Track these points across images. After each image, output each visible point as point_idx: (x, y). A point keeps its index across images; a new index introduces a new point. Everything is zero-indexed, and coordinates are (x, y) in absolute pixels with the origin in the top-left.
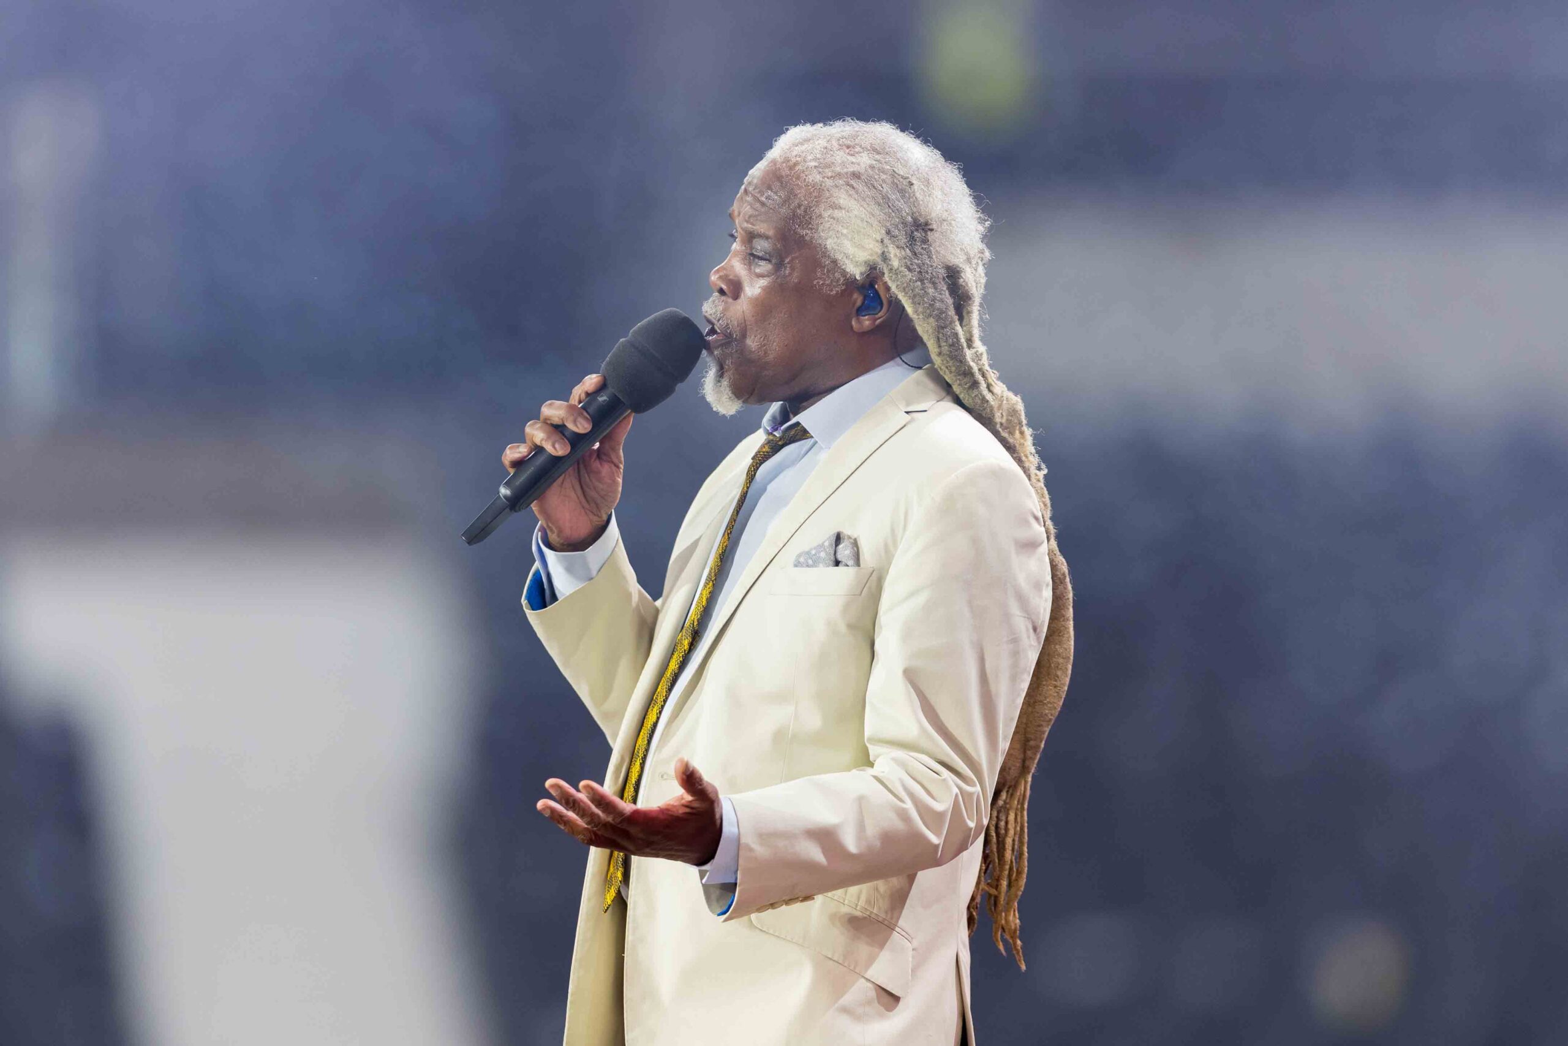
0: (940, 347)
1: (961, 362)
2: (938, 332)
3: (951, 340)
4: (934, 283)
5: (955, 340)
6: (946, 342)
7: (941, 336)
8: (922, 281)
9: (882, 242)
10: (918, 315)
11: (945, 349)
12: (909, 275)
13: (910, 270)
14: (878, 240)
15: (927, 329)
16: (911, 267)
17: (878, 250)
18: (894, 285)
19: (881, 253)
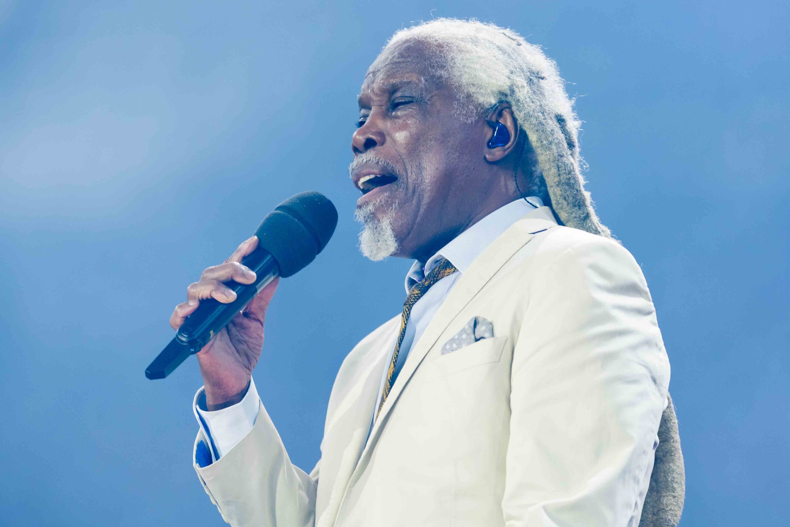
0: (559, 175)
2: (558, 160)
4: (551, 118)
7: (560, 164)
9: (509, 78)
12: (533, 106)
13: (533, 102)
14: (506, 76)
15: (548, 157)
16: (533, 100)
17: (508, 83)
18: (520, 116)
19: (510, 85)
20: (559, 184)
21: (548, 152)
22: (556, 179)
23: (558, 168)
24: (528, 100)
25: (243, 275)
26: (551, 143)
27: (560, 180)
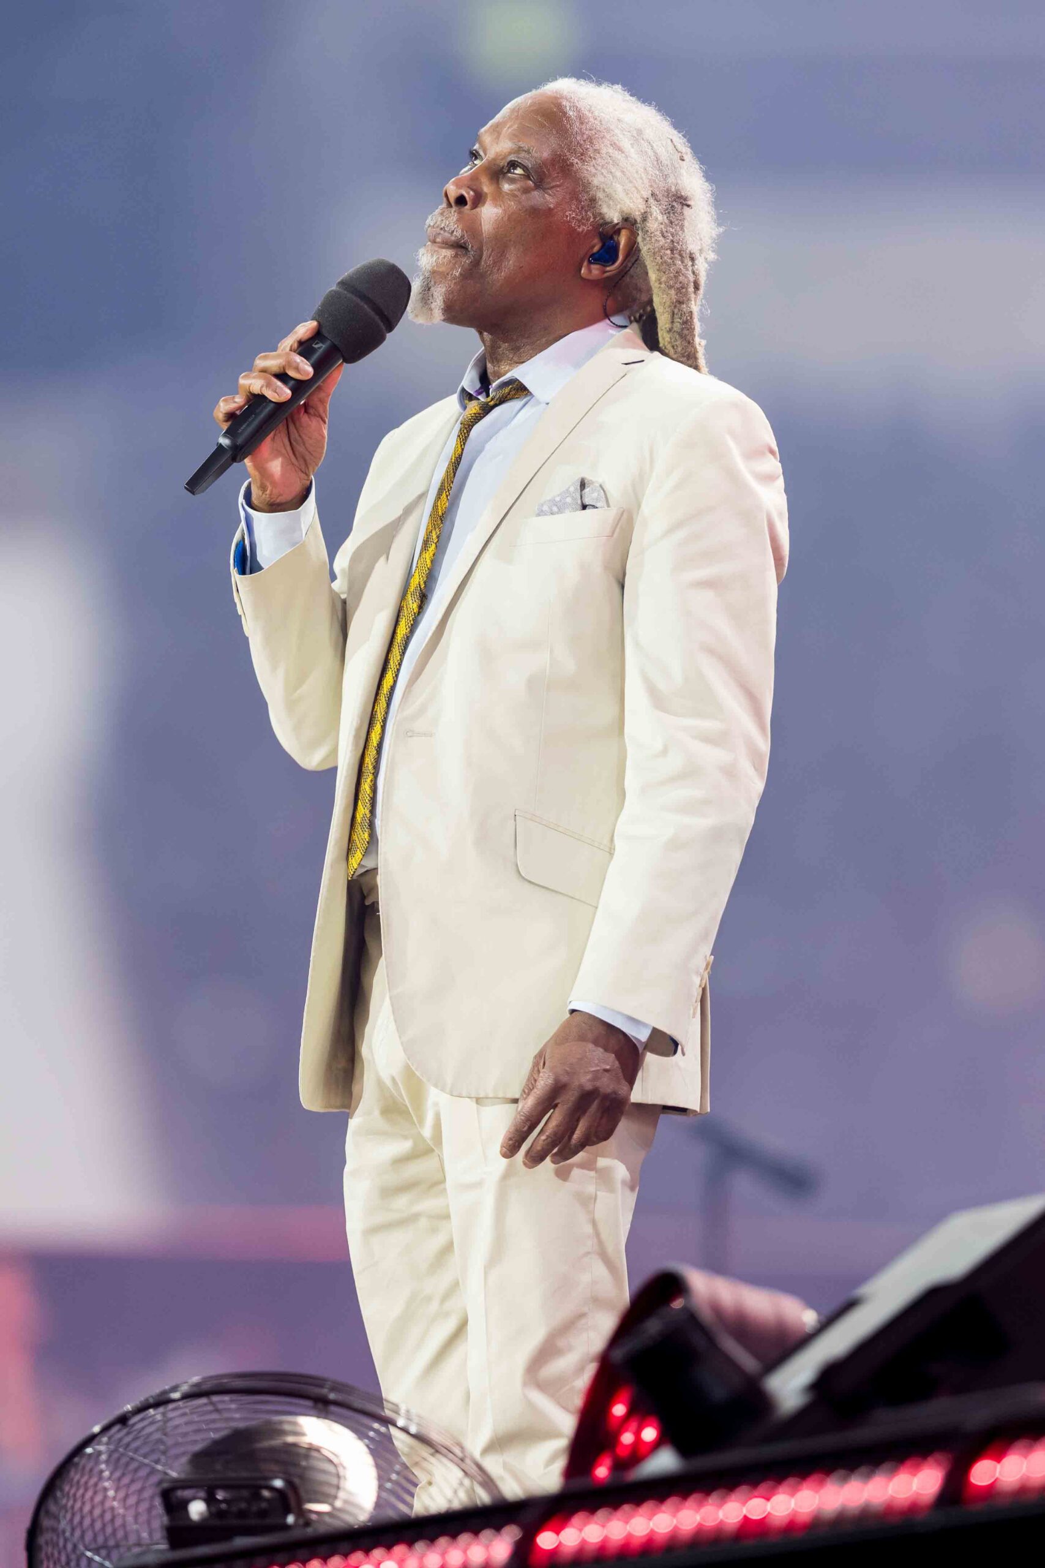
0: (673, 322)
1: (689, 343)
2: (675, 307)
3: (685, 317)
4: (681, 255)
5: (689, 318)
6: (680, 319)
7: (676, 311)
8: (672, 250)
9: (647, 201)
10: (660, 283)
11: (677, 326)
12: (662, 241)
13: (663, 236)
14: (643, 198)
15: (664, 301)
16: (666, 234)
17: (642, 207)
18: (644, 248)
19: (643, 211)
20: (670, 330)
21: (665, 296)
22: (668, 326)
23: (673, 314)
24: (658, 233)
25: (297, 369)
26: (670, 287)
27: (672, 328)
